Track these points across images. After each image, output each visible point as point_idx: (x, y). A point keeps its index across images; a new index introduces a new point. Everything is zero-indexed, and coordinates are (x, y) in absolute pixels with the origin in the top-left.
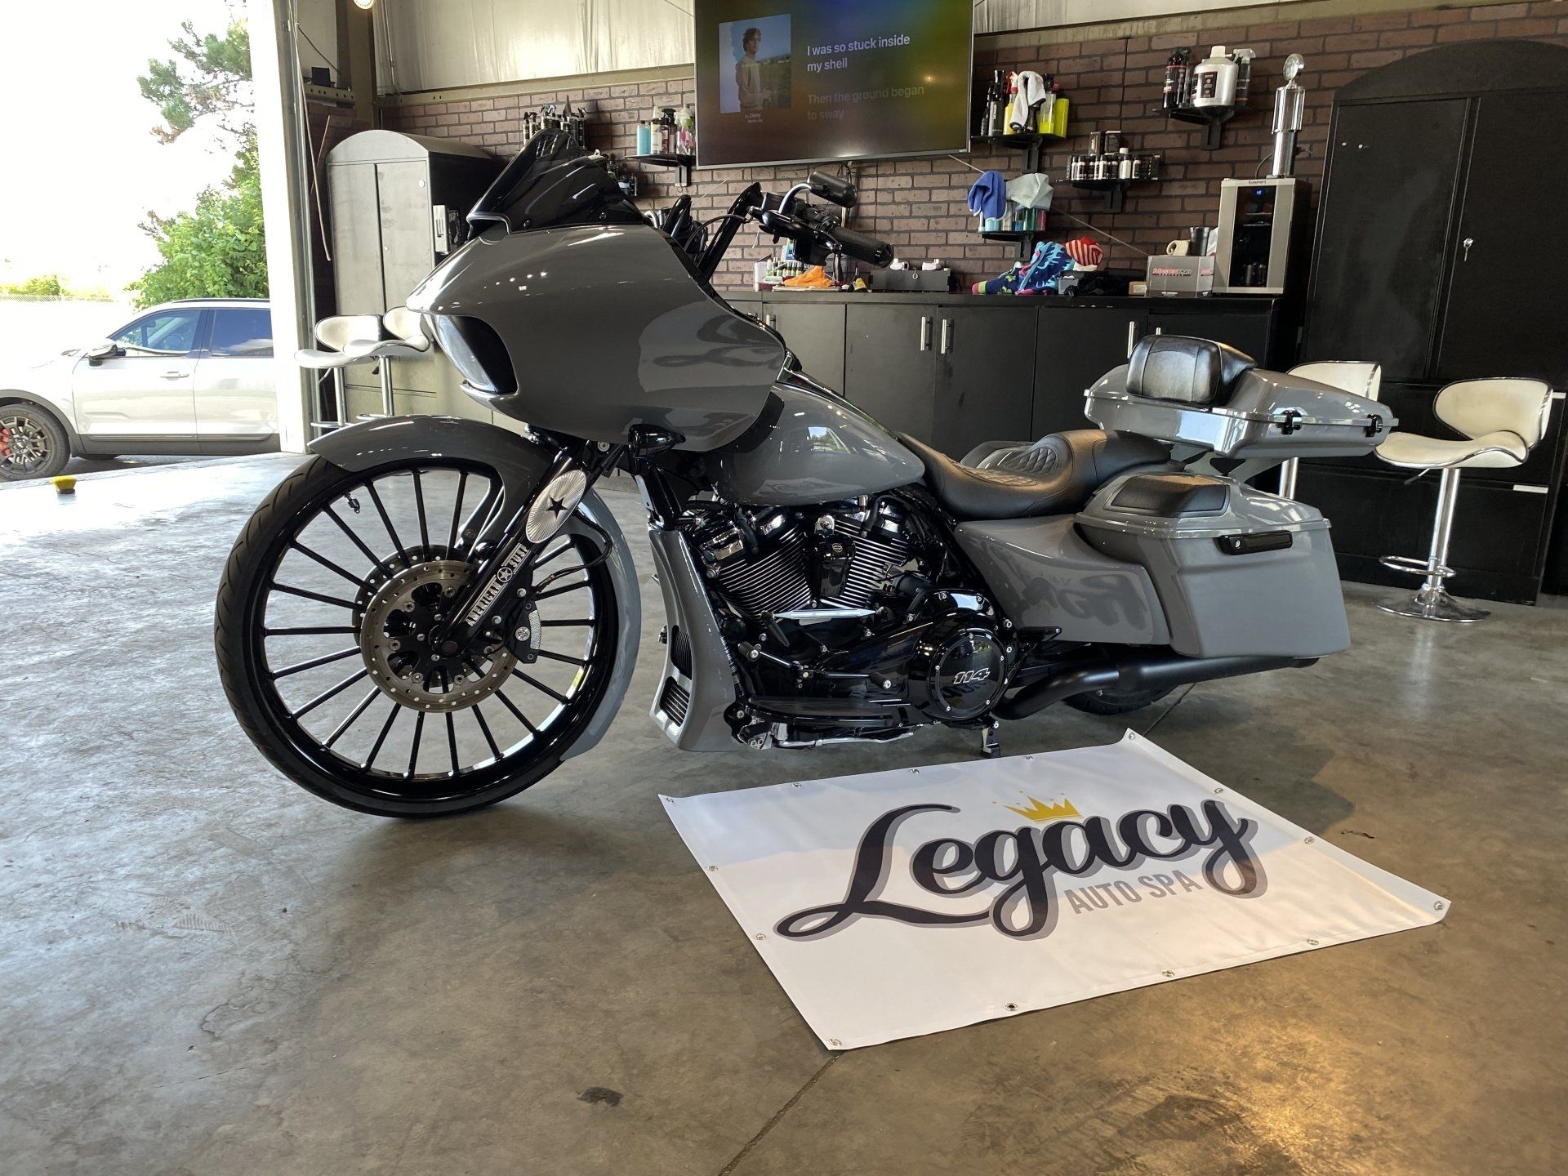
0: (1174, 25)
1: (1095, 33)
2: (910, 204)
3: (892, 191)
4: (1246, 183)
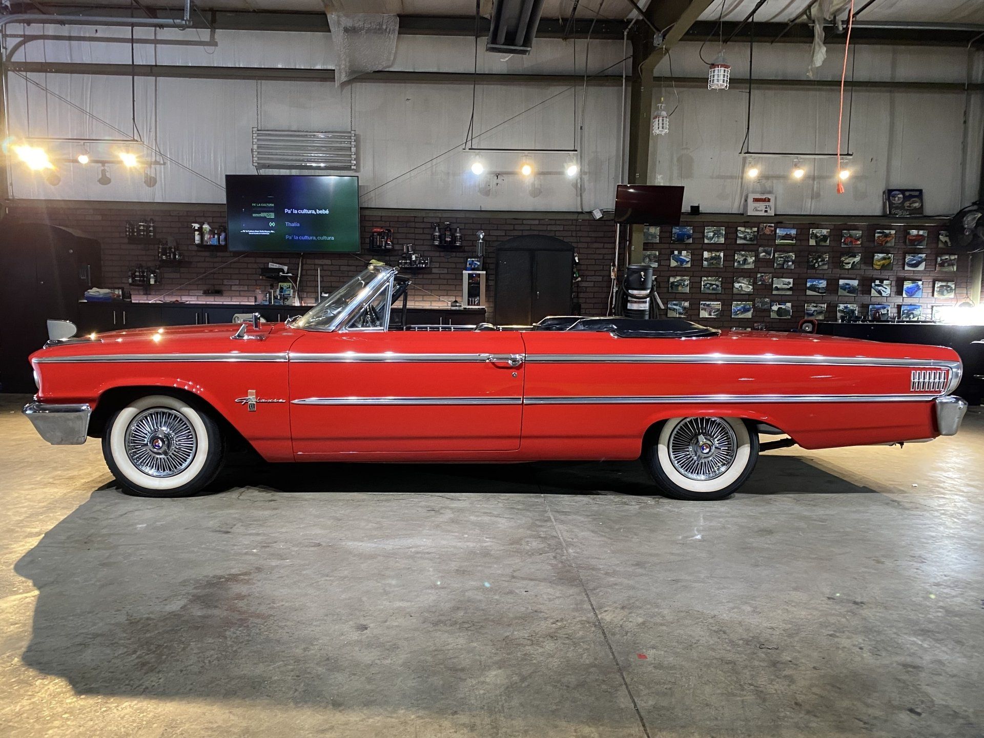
4: (470, 272)
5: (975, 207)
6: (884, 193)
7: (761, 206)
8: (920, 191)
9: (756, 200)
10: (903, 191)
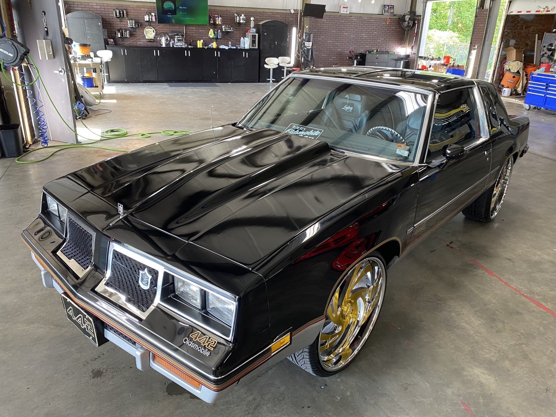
0: (233, 9)
1: (222, 9)
2: (195, 32)
3: (192, 29)
4: (253, 34)
5: (409, 13)
6: (383, 6)
7: (345, 10)
8: (393, 6)
9: (344, 7)
10: (388, 6)
